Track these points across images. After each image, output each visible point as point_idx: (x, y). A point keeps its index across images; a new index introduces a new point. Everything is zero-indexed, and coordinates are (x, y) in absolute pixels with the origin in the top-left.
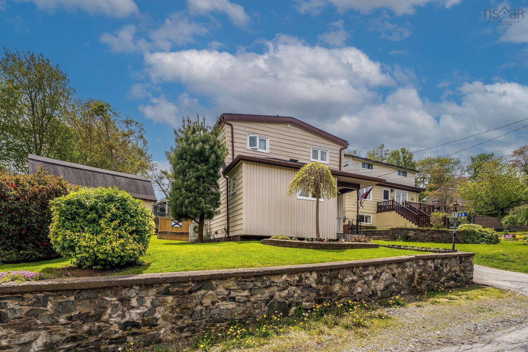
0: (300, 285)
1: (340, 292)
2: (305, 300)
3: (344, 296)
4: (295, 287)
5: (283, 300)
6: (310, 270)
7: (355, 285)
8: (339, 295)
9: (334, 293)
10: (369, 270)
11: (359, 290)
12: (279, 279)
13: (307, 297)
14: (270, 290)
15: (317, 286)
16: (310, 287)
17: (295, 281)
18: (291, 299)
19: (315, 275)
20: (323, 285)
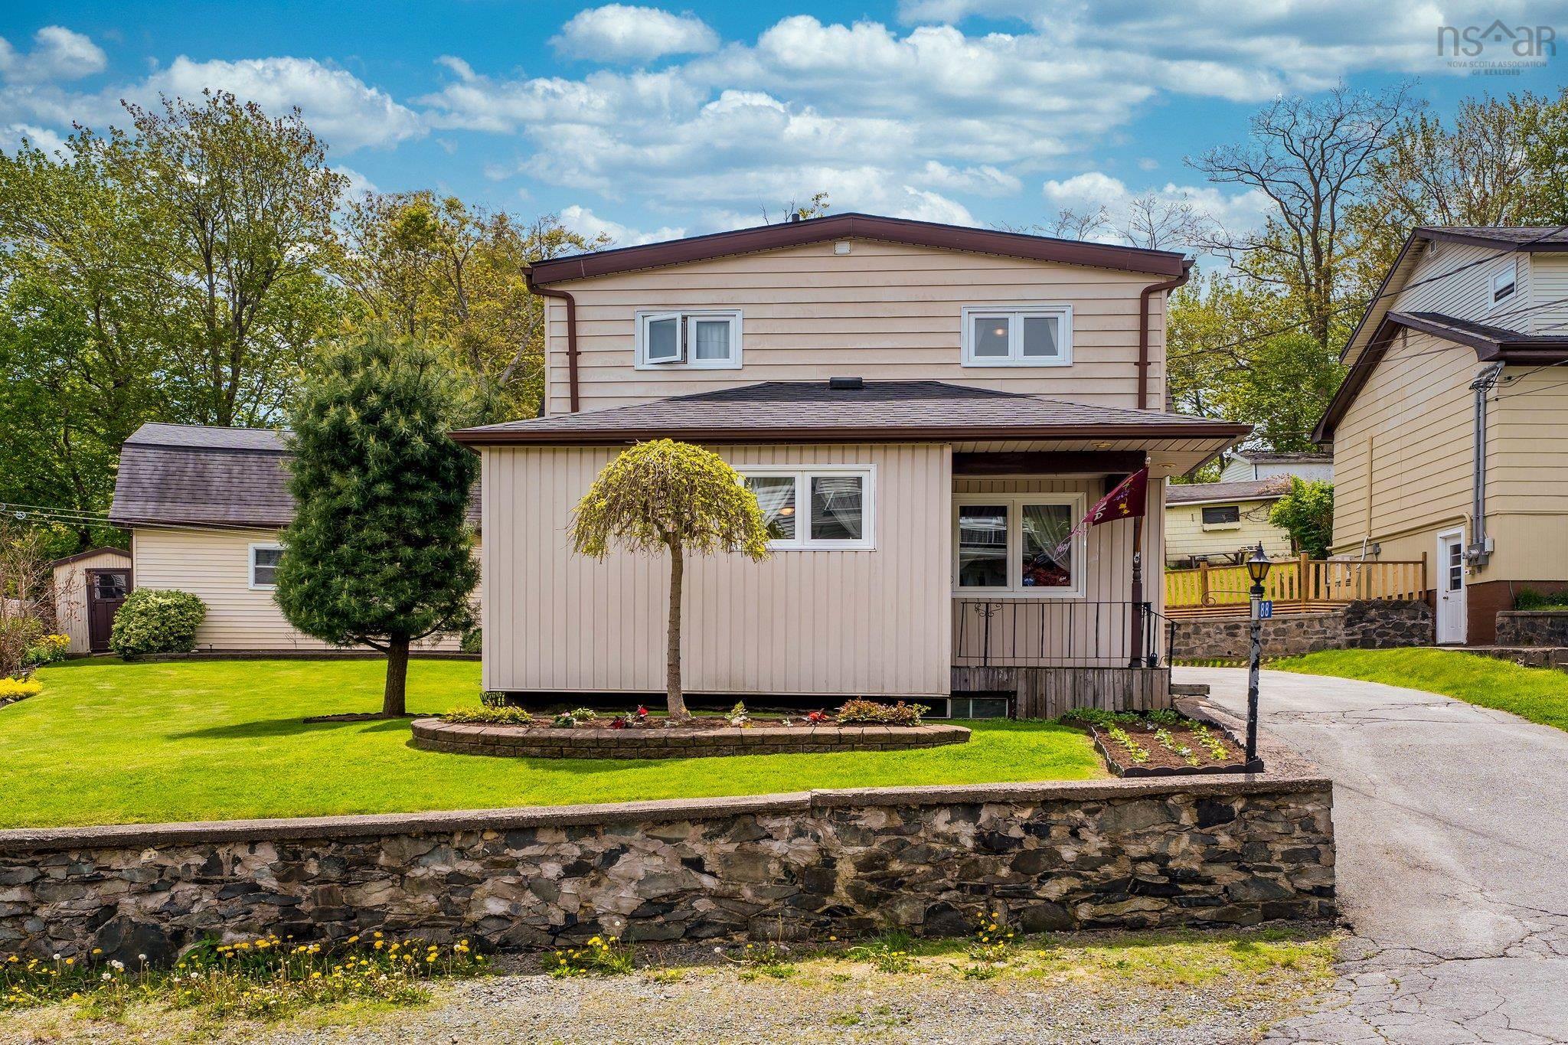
0: (213, 882)
1: (396, 910)
2: (230, 924)
3: (414, 923)
4: (194, 886)
5: (154, 921)
6: (252, 839)
7: (472, 890)
8: (388, 918)
9: (368, 911)
10: (542, 844)
11: (496, 907)
12: (127, 862)
13: (241, 918)
14: (101, 891)
15: (287, 885)
16: (254, 887)
17: (194, 869)
18: (179, 920)
19: (267, 855)
20: (313, 884)
